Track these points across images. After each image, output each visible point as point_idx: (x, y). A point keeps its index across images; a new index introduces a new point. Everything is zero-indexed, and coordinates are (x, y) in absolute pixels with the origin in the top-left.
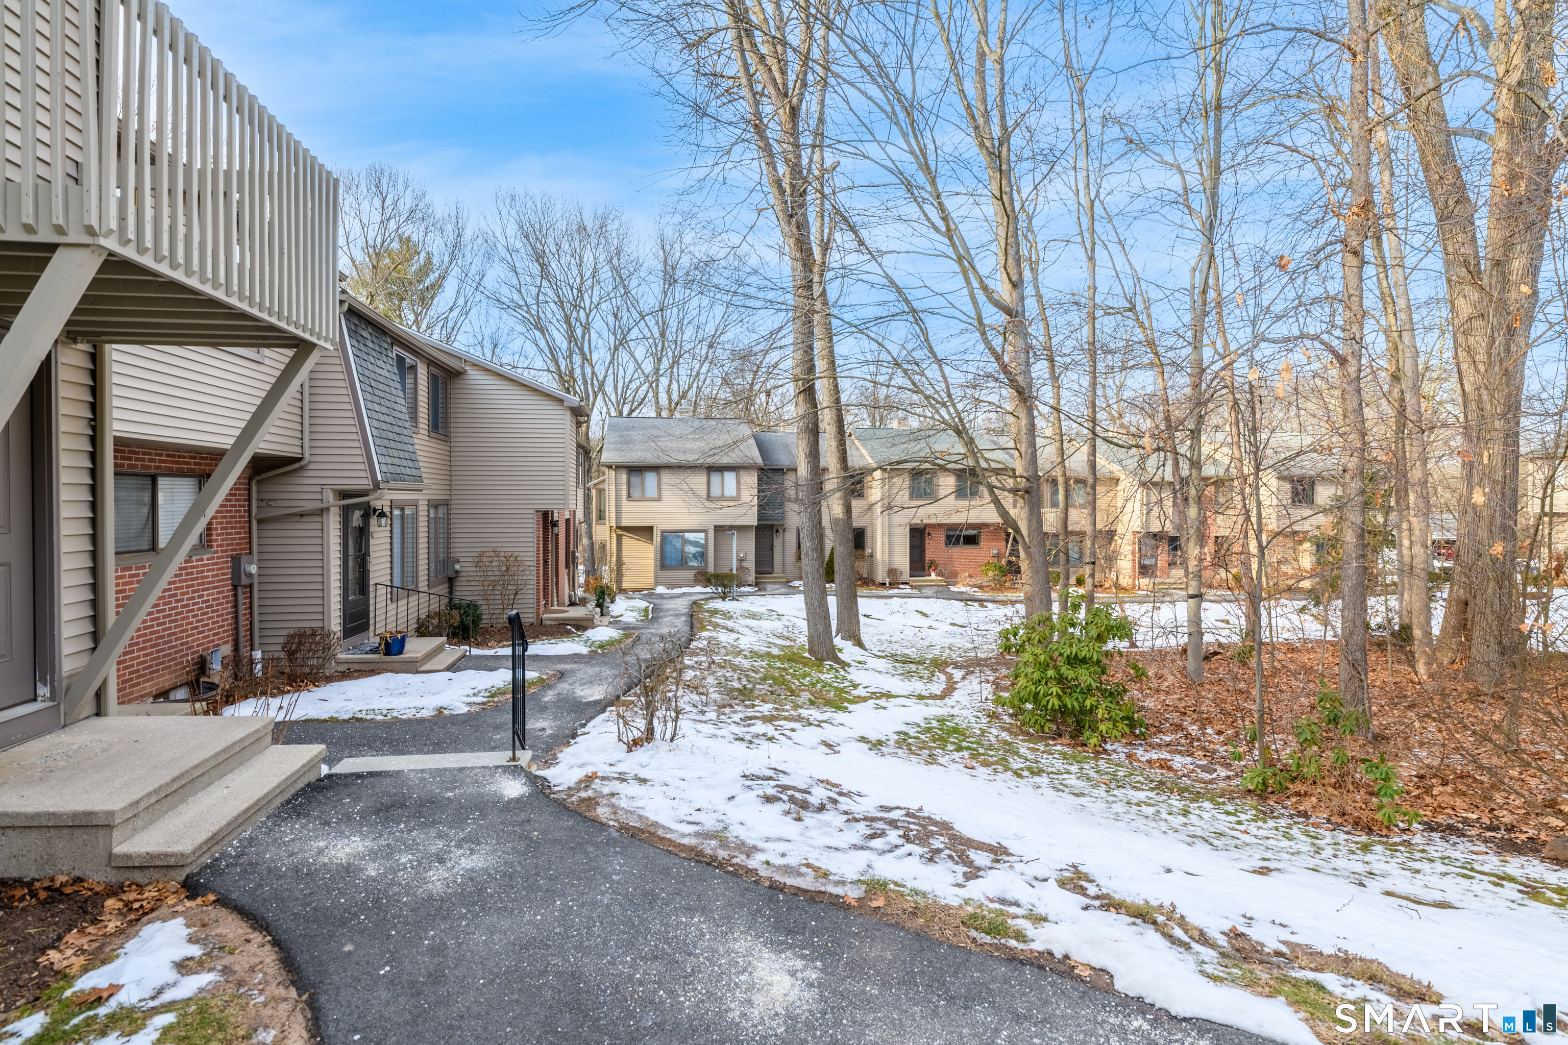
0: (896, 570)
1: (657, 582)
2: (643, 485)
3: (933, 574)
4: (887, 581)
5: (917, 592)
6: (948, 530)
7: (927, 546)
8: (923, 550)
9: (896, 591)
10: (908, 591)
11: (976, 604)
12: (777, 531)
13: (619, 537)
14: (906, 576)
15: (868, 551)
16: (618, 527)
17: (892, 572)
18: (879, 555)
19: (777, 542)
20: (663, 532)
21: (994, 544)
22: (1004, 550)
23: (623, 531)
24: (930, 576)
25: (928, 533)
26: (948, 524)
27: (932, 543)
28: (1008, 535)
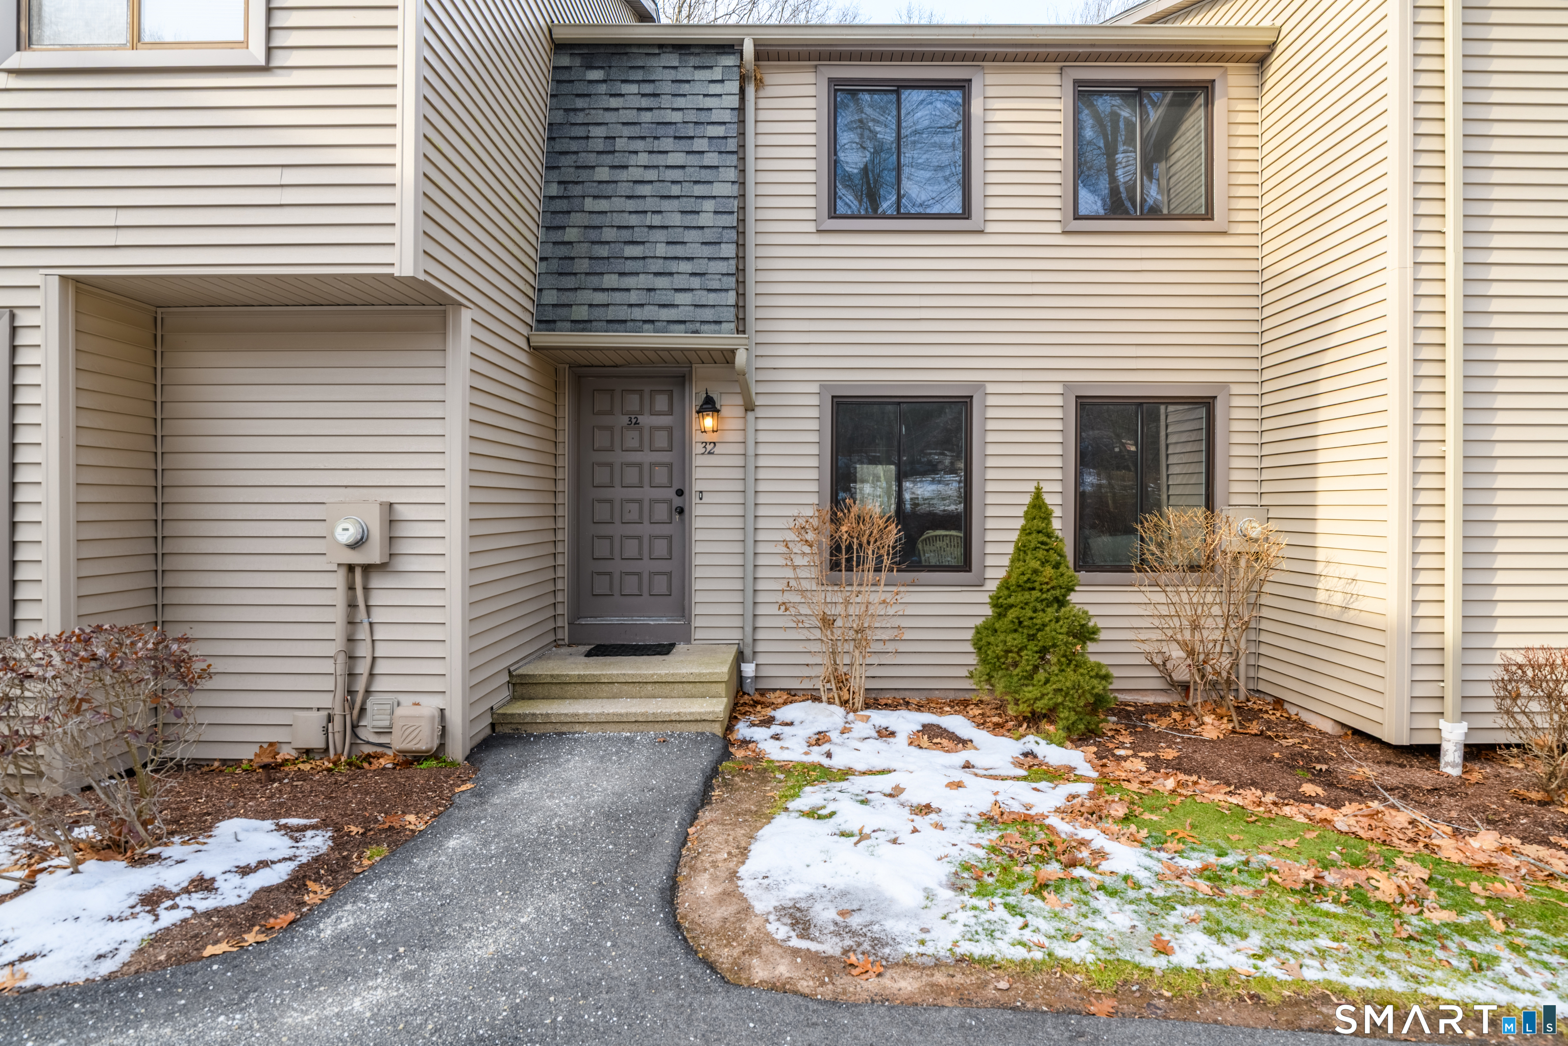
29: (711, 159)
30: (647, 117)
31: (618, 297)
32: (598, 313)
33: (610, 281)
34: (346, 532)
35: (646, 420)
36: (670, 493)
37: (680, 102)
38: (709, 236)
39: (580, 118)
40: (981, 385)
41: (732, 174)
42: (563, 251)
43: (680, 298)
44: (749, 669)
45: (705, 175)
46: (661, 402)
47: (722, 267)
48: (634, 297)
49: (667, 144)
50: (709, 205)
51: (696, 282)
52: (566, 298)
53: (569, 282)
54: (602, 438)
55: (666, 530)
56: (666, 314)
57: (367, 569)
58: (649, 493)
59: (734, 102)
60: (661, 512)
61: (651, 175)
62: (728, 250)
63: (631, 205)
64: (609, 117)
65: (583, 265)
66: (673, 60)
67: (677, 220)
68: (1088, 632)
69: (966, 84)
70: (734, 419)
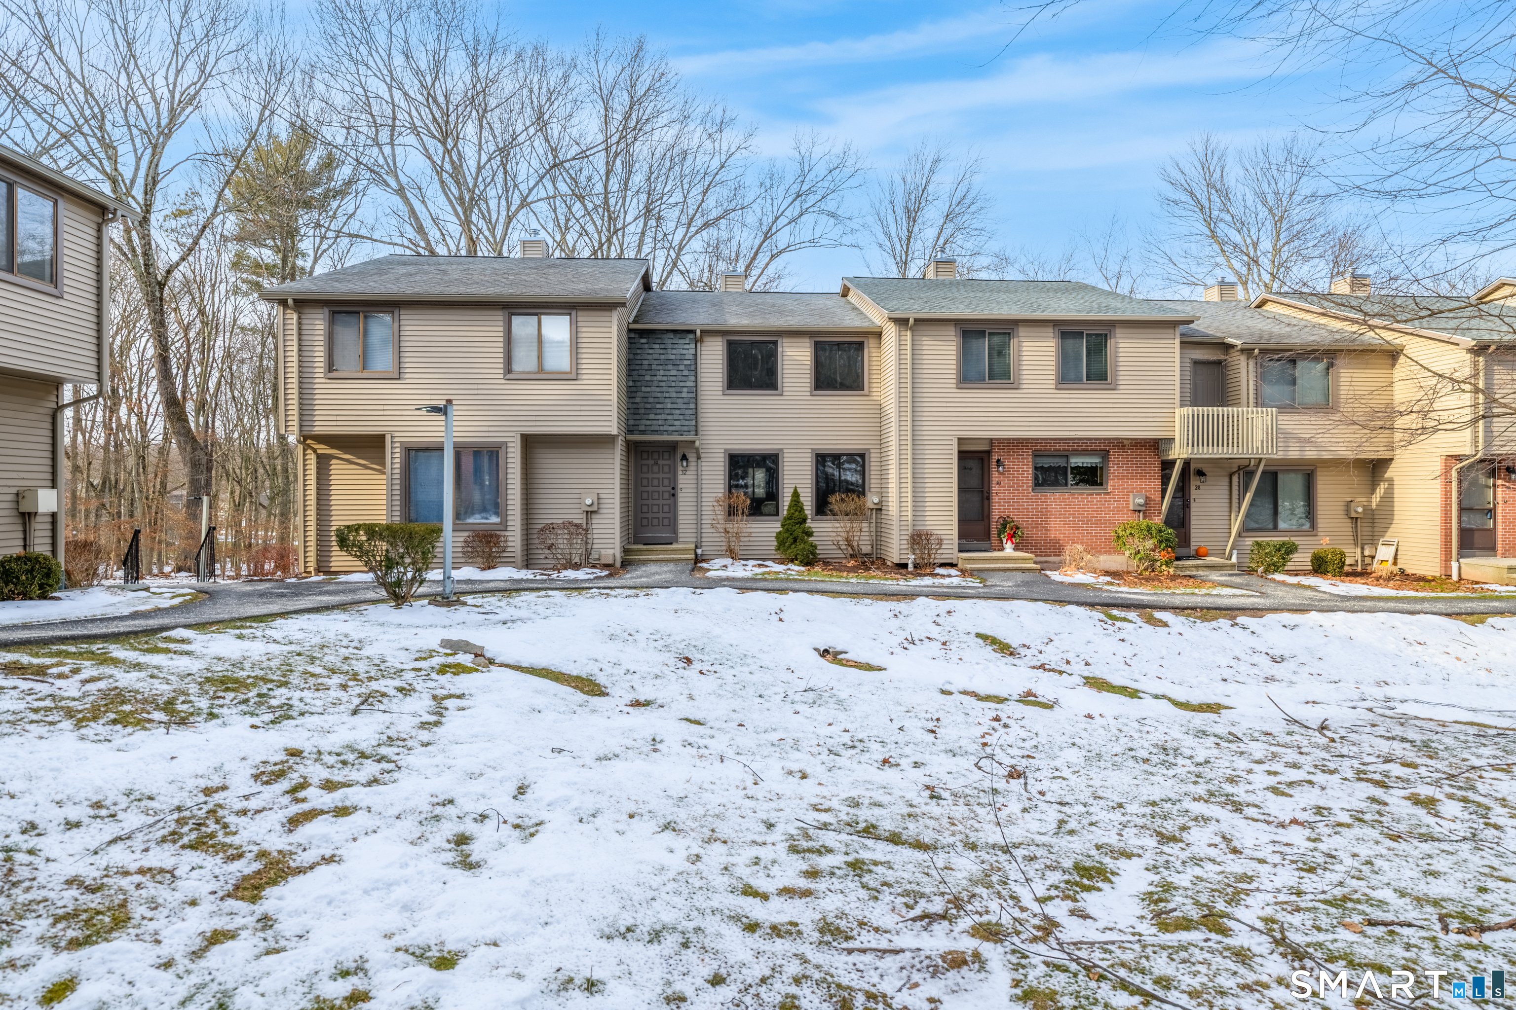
0: (928, 536)
2: (364, 338)
3: (1009, 546)
4: (910, 559)
5: (973, 582)
6: (1036, 455)
7: (995, 488)
8: (985, 496)
9: (928, 581)
10: (956, 581)
11: (1132, 615)
12: (684, 458)
13: (323, 462)
14: (950, 548)
15: (872, 499)
17: (919, 539)
18: (892, 507)
19: (685, 481)
20: (403, 448)
21: (1136, 484)
22: (1157, 496)
23: (333, 448)
24: (1002, 549)
25: (995, 457)
26: (1037, 440)
27: (1005, 482)
28: (1167, 465)
29: (686, 373)
30: (662, 357)
31: (655, 422)
32: (648, 428)
33: (652, 416)
34: (588, 501)
35: (661, 462)
36: (670, 489)
37: (674, 352)
38: (686, 401)
39: (639, 357)
40: (782, 450)
41: (693, 378)
42: (635, 406)
43: (676, 423)
44: (699, 551)
45: (684, 379)
46: (666, 456)
47: (690, 412)
48: (660, 422)
49: (670, 367)
50: (685, 390)
51: (681, 417)
52: (637, 422)
53: (637, 417)
54: (645, 469)
55: (668, 502)
56: (671, 428)
57: (592, 512)
58: (661, 489)
59: (693, 352)
60: (666, 495)
61: (665, 379)
62: (692, 406)
63: (658, 389)
64: (649, 357)
65: (642, 411)
66: (671, 335)
67: (674, 395)
68: (810, 534)
69: (775, 343)
70: (694, 464)
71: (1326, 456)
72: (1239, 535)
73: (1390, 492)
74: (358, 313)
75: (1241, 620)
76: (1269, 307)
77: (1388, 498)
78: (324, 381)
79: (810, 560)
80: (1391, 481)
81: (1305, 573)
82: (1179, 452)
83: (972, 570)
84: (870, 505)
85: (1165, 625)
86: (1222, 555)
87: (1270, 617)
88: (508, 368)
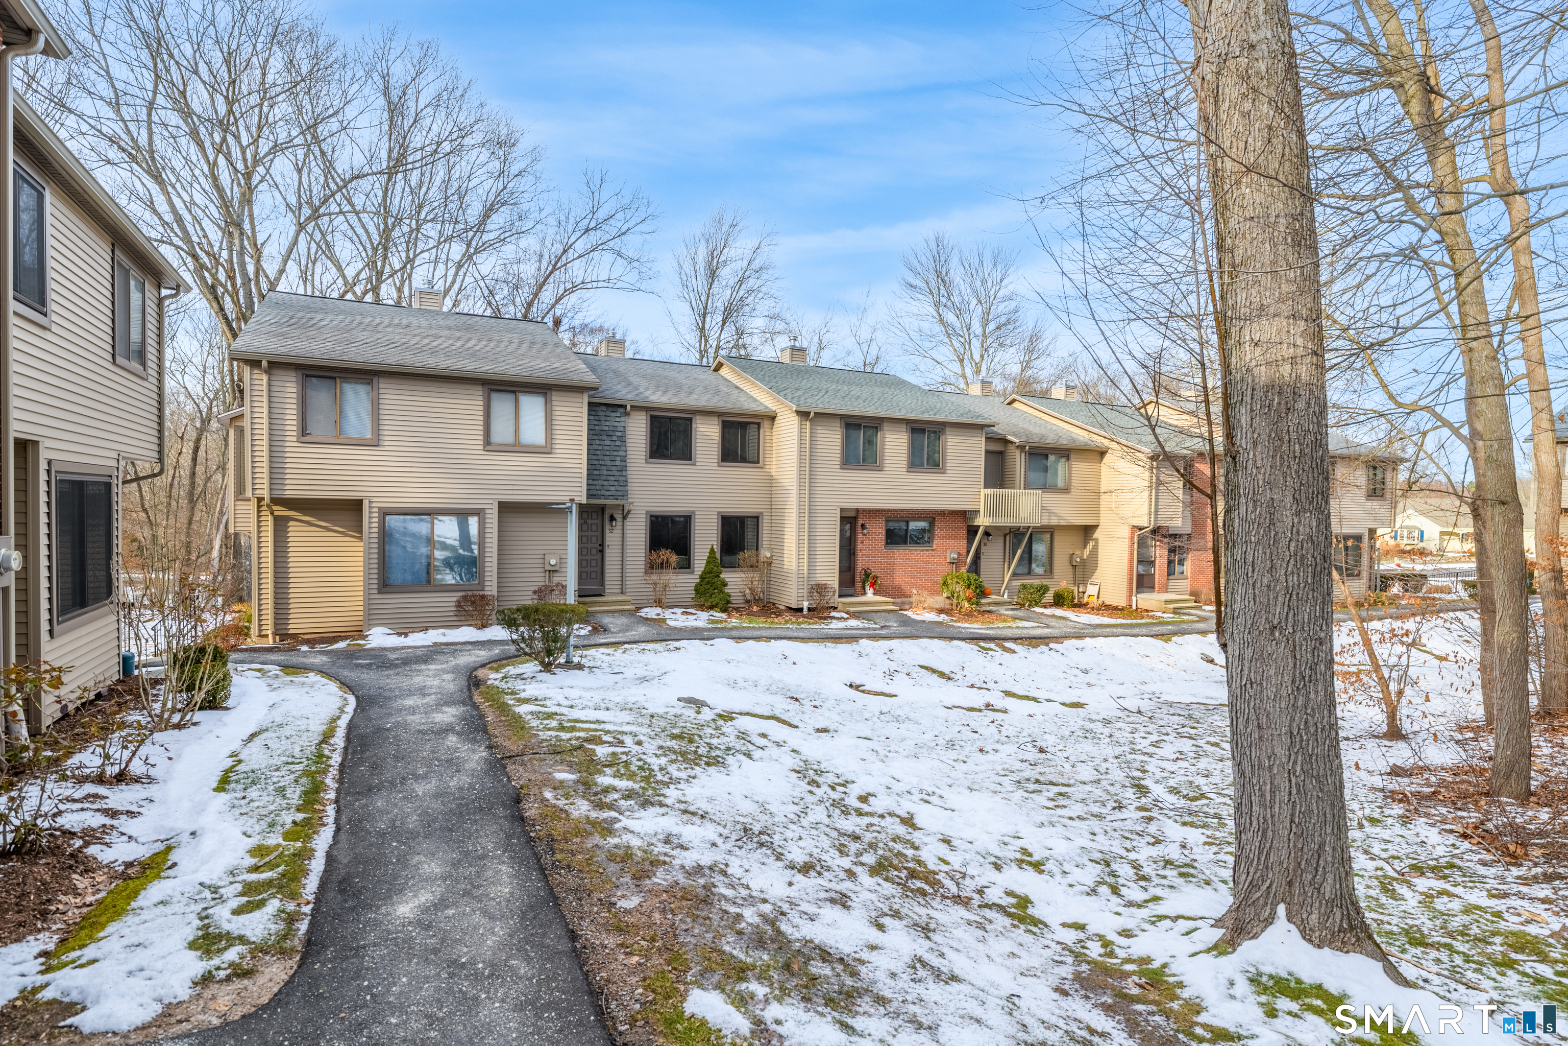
0: (825, 586)
1: (371, 618)
2: (338, 404)
3: (870, 592)
4: (805, 605)
6: (887, 521)
7: (862, 546)
8: (856, 552)
12: (612, 518)
13: (280, 524)
14: (834, 595)
15: (765, 553)
16: (275, 501)
18: (787, 562)
19: (611, 538)
20: (385, 513)
21: (951, 543)
22: (964, 552)
23: (291, 509)
24: (865, 593)
25: (860, 522)
26: (889, 511)
27: (866, 542)
28: (972, 531)
29: (617, 443)
34: (553, 562)
35: (589, 521)
36: (597, 546)
37: (608, 423)
38: (618, 468)
40: (694, 512)
41: (624, 448)
43: (611, 488)
45: (617, 449)
47: (621, 478)
49: (604, 437)
50: (618, 458)
51: (615, 483)
55: (595, 557)
56: (607, 493)
57: (553, 571)
58: (590, 545)
59: (623, 424)
60: (594, 552)
66: (604, 408)
67: (609, 463)
68: (725, 585)
69: (690, 420)
70: (619, 523)
71: (1063, 523)
72: (1010, 580)
73: (1096, 548)
74: (335, 378)
75: (1052, 645)
76: (1016, 405)
77: (1095, 551)
78: (296, 444)
79: (726, 607)
80: (1097, 540)
81: (1051, 606)
82: (983, 521)
83: (854, 612)
84: (762, 559)
85: (1014, 652)
86: (998, 594)
87: (1068, 643)
88: (487, 441)
